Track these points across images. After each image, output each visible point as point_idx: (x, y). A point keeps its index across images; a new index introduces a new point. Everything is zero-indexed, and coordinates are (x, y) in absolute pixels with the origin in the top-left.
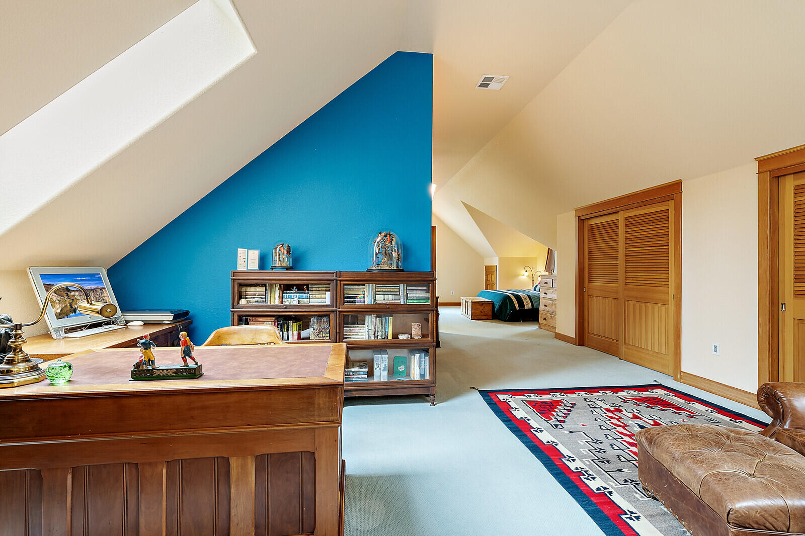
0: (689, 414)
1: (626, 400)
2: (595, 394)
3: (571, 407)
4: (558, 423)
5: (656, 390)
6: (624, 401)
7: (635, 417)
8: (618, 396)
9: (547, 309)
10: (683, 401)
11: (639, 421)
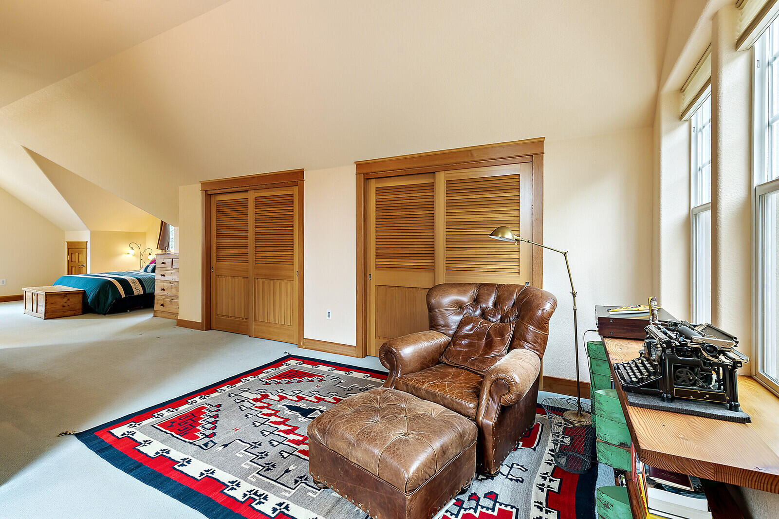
0: (319, 378)
1: (268, 381)
2: (238, 385)
3: (216, 411)
4: (207, 440)
5: (288, 362)
6: (267, 384)
7: (282, 398)
8: (260, 380)
9: (165, 293)
10: (310, 367)
11: (286, 402)
